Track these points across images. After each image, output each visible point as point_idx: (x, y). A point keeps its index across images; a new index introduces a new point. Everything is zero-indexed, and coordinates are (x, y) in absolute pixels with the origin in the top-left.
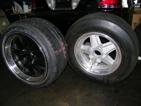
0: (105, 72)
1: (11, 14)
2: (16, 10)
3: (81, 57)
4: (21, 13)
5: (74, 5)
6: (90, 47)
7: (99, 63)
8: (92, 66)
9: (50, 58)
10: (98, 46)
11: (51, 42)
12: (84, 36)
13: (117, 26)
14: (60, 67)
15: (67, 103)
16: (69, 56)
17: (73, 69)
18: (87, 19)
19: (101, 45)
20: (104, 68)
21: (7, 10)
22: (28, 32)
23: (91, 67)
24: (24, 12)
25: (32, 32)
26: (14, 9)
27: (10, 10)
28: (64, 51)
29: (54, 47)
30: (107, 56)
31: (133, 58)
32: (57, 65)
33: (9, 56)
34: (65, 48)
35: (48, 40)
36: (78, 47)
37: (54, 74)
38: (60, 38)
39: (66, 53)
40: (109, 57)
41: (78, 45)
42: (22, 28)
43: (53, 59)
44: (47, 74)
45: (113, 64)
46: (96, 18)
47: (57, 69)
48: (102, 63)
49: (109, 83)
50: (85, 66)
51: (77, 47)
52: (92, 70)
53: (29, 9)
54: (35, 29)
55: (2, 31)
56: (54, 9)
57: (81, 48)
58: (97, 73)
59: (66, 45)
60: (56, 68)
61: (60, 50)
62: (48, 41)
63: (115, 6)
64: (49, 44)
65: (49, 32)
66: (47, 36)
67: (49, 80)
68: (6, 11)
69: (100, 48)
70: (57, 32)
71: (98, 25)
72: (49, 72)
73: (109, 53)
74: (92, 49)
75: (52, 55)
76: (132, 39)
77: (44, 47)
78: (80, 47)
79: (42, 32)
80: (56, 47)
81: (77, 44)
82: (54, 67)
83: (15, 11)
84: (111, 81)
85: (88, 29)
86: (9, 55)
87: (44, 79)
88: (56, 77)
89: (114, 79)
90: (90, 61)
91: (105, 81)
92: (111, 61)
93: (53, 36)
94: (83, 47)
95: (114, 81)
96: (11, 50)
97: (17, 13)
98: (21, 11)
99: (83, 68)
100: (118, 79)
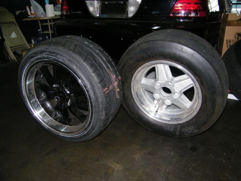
0: (177, 119)
1: (25, 20)
2: (33, 12)
3: (141, 96)
4: (42, 17)
5: (132, 10)
6: (155, 81)
7: (168, 106)
8: (158, 109)
9: (97, 99)
10: (166, 80)
11: (98, 75)
12: (147, 66)
13: (196, 53)
14: (110, 111)
15: (120, 165)
16: (124, 94)
17: (130, 113)
18: (152, 41)
19: (172, 80)
20: (175, 112)
21: (17, 13)
22: (63, 60)
23: (156, 112)
24: (46, 16)
25: (70, 60)
26: (30, 10)
27: (23, 11)
28: (116, 87)
29: (102, 82)
30: (181, 95)
31: (219, 100)
32: (106, 109)
33: (31, 93)
34: (119, 83)
35: (94, 72)
36: (137, 82)
37: (101, 122)
38: (111, 68)
39: (118, 90)
40: (184, 97)
41: (137, 78)
42: (53, 53)
43: (100, 100)
44: (90, 122)
45: (190, 107)
46: (164, 40)
47: (106, 114)
48: (173, 105)
49: (183, 136)
50: (147, 109)
51: (135, 81)
52: (157, 116)
53: (55, 10)
54: (74, 55)
55: (11, 48)
56: (98, 15)
57: (142, 82)
58: (166, 120)
59: (120, 78)
60: (104, 113)
61: (111, 87)
62: (93, 74)
63: (197, 14)
64: (95, 79)
65: (95, 60)
66: (92, 66)
67: (94, 131)
68: (15, 13)
69: (170, 83)
70: (106, 58)
71: (168, 50)
72: (94, 119)
73: (183, 91)
74: (159, 84)
75: (99, 95)
76: (217, 73)
77: (88, 83)
78: (140, 81)
79: (85, 60)
80: (104, 82)
81: (135, 77)
82: (102, 111)
83: (32, 14)
84: (187, 133)
85: (153, 56)
86: (32, 91)
87: (86, 129)
88: (104, 126)
89: (190, 129)
90: (156, 102)
91: (178, 133)
92: (187, 103)
93: (100, 65)
94: (144, 81)
95: (191, 133)
96: (35, 84)
97: (35, 17)
98: (42, 14)
99: (145, 112)
100: (196, 131)
